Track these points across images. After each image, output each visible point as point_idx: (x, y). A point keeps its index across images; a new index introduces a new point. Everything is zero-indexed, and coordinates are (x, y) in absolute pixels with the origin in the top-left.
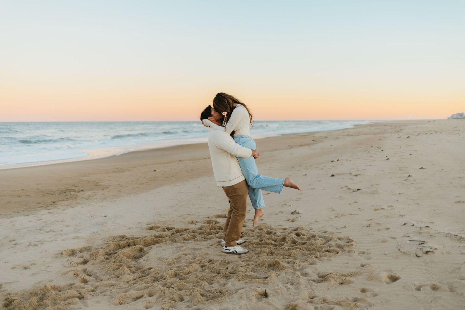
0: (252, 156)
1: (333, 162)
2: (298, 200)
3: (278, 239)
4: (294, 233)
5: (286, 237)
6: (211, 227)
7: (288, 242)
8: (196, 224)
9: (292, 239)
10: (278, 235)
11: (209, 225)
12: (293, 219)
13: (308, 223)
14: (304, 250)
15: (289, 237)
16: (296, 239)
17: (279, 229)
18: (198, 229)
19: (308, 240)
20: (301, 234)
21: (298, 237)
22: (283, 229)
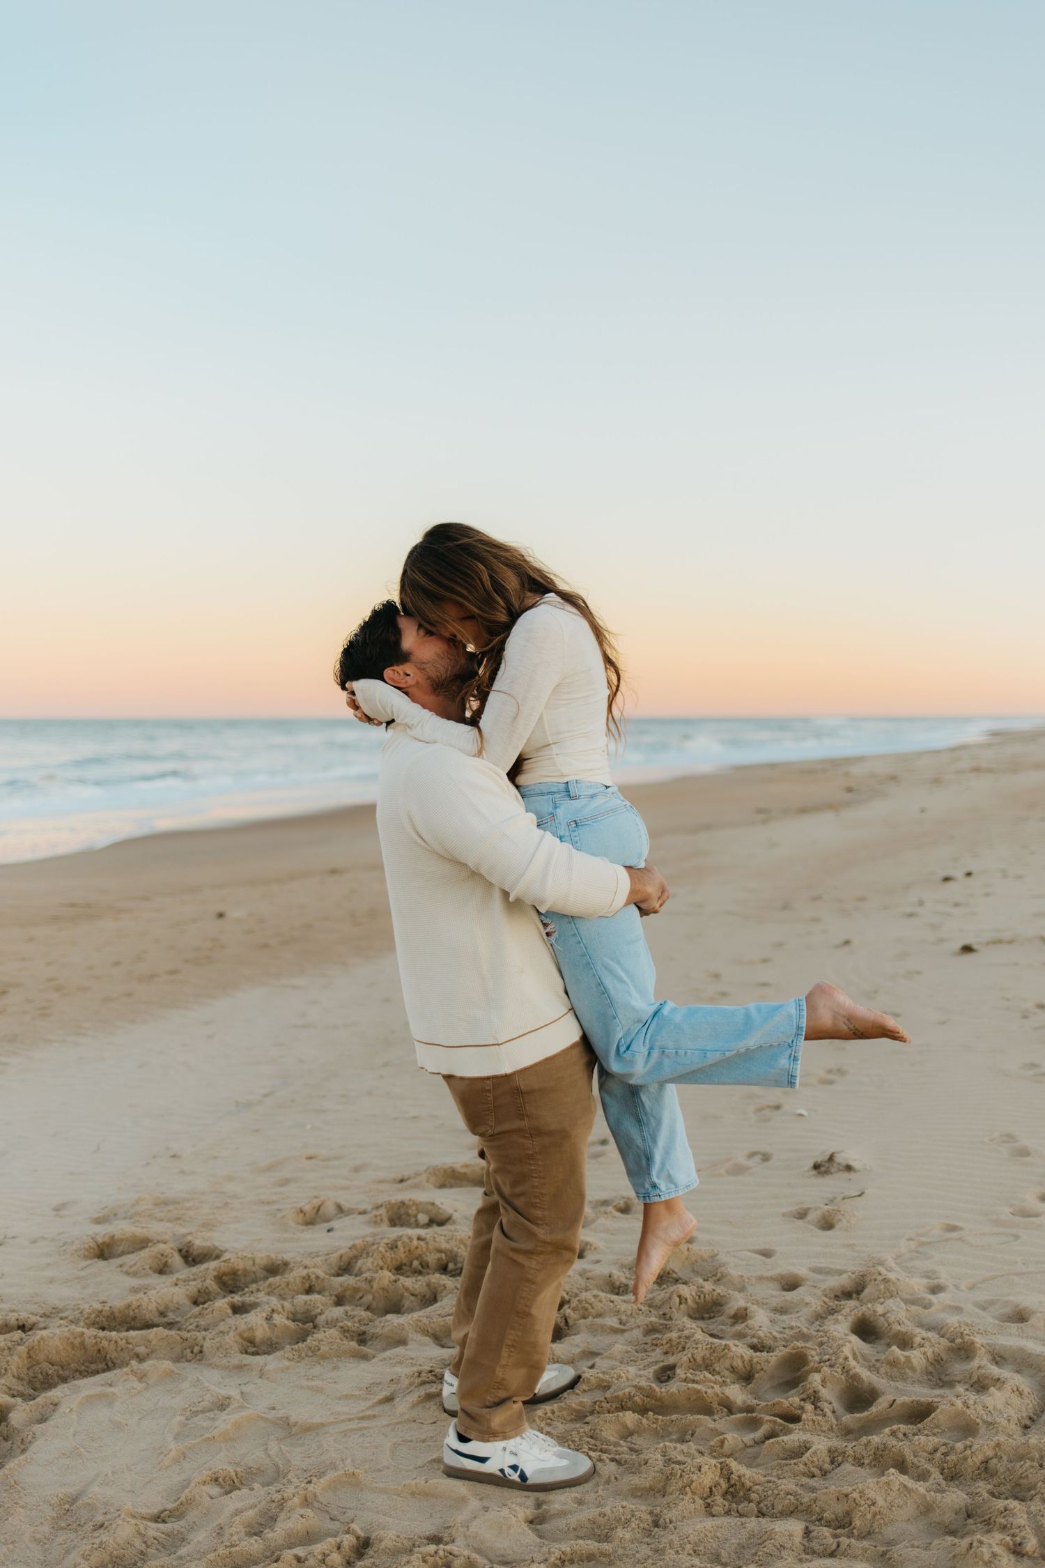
0: (627, 904)
1: (950, 884)
2: (831, 1082)
3: (764, 1365)
4: (846, 1319)
5: (808, 1352)
6: (401, 1255)
7: (820, 1394)
8: (334, 1224)
9: (844, 1371)
10: (761, 1334)
11: (396, 1241)
12: (827, 1205)
13: (911, 1239)
14: (928, 1471)
15: (820, 1353)
16: (865, 1374)
17: (760, 1279)
18: (336, 1269)
19: (934, 1371)
20: (884, 1328)
21: (874, 1355)
22: (782, 1281)
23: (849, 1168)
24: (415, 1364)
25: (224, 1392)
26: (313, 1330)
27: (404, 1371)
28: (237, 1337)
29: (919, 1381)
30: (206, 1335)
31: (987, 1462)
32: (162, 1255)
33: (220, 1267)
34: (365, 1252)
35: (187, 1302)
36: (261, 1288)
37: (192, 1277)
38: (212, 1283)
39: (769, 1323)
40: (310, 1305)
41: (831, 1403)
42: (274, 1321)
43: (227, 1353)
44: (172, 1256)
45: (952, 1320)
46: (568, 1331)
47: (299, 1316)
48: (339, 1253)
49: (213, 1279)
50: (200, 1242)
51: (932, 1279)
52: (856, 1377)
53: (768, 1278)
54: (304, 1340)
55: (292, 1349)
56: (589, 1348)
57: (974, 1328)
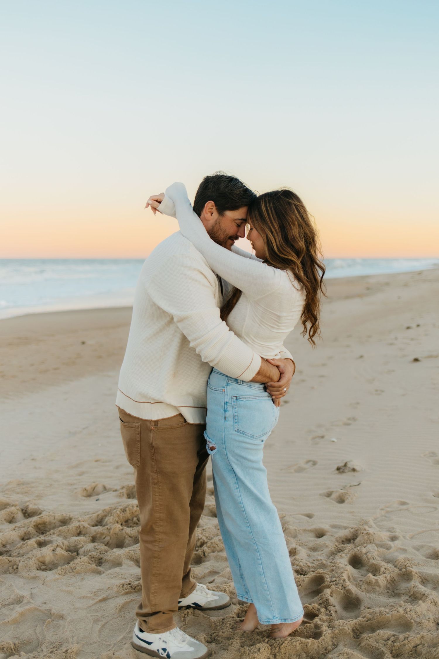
1: (410, 330)
2: (349, 425)
3: (302, 583)
4: (346, 555)
5: (324, 576)
6: (128, 515)
7: (329, 601)
8: (100, 497)
9: (343, 587)
10: (301, 564)
11: (126, 507)
12: (342, 489)
13: (382, 509)
14: (384, 652)
15: (331, 576)
16: (354, 589)
17: (305, 531)
18: (95, 522)
19: (390, 587)
20: (365, 561)
21: (360, 578)
22: (316, 532)
23: (354, 470)
24: (123, 578)
25: (21, 593)
26: (76, 556)
27: (118, 582)
28: (36, 560)
29: (382, 593)
30: (21, 559)
31: (416, 647)
32: (12, 513)
33: (37, 521)
34: (110, 513)
35: (18, 539)
36: (55, 533)
37: (23, 525)
38: (32, 529)
39: (307, 557)
40: (77, 542)
41: (334, 607)
42: (56, 552)
43: (29, 569)
44: (17, 514)
45: (401, 557)
46: (205, 559)
47: (71, 548)
48: (97, 514)
49: (33, 527)
50: (32, 507)
51: (392, 532)
52: (349, 591)
53: (309, 530)
54: (69, 563)
55: (62, 569)
56: (213, 569)
57: (412, 562)
